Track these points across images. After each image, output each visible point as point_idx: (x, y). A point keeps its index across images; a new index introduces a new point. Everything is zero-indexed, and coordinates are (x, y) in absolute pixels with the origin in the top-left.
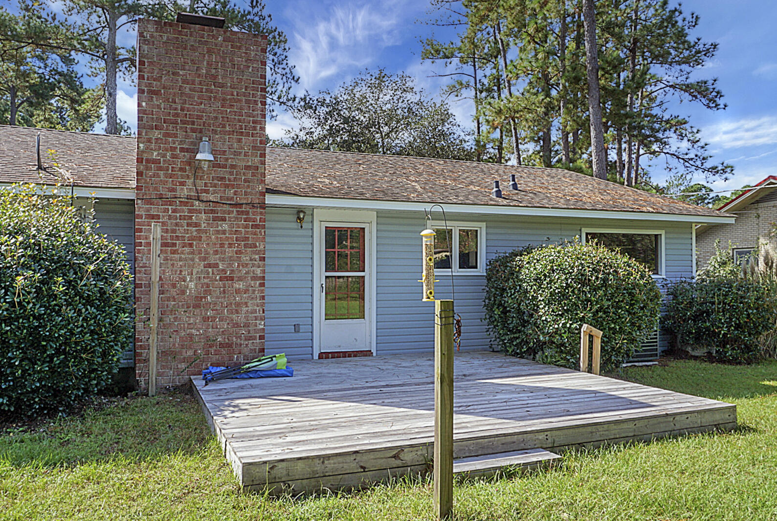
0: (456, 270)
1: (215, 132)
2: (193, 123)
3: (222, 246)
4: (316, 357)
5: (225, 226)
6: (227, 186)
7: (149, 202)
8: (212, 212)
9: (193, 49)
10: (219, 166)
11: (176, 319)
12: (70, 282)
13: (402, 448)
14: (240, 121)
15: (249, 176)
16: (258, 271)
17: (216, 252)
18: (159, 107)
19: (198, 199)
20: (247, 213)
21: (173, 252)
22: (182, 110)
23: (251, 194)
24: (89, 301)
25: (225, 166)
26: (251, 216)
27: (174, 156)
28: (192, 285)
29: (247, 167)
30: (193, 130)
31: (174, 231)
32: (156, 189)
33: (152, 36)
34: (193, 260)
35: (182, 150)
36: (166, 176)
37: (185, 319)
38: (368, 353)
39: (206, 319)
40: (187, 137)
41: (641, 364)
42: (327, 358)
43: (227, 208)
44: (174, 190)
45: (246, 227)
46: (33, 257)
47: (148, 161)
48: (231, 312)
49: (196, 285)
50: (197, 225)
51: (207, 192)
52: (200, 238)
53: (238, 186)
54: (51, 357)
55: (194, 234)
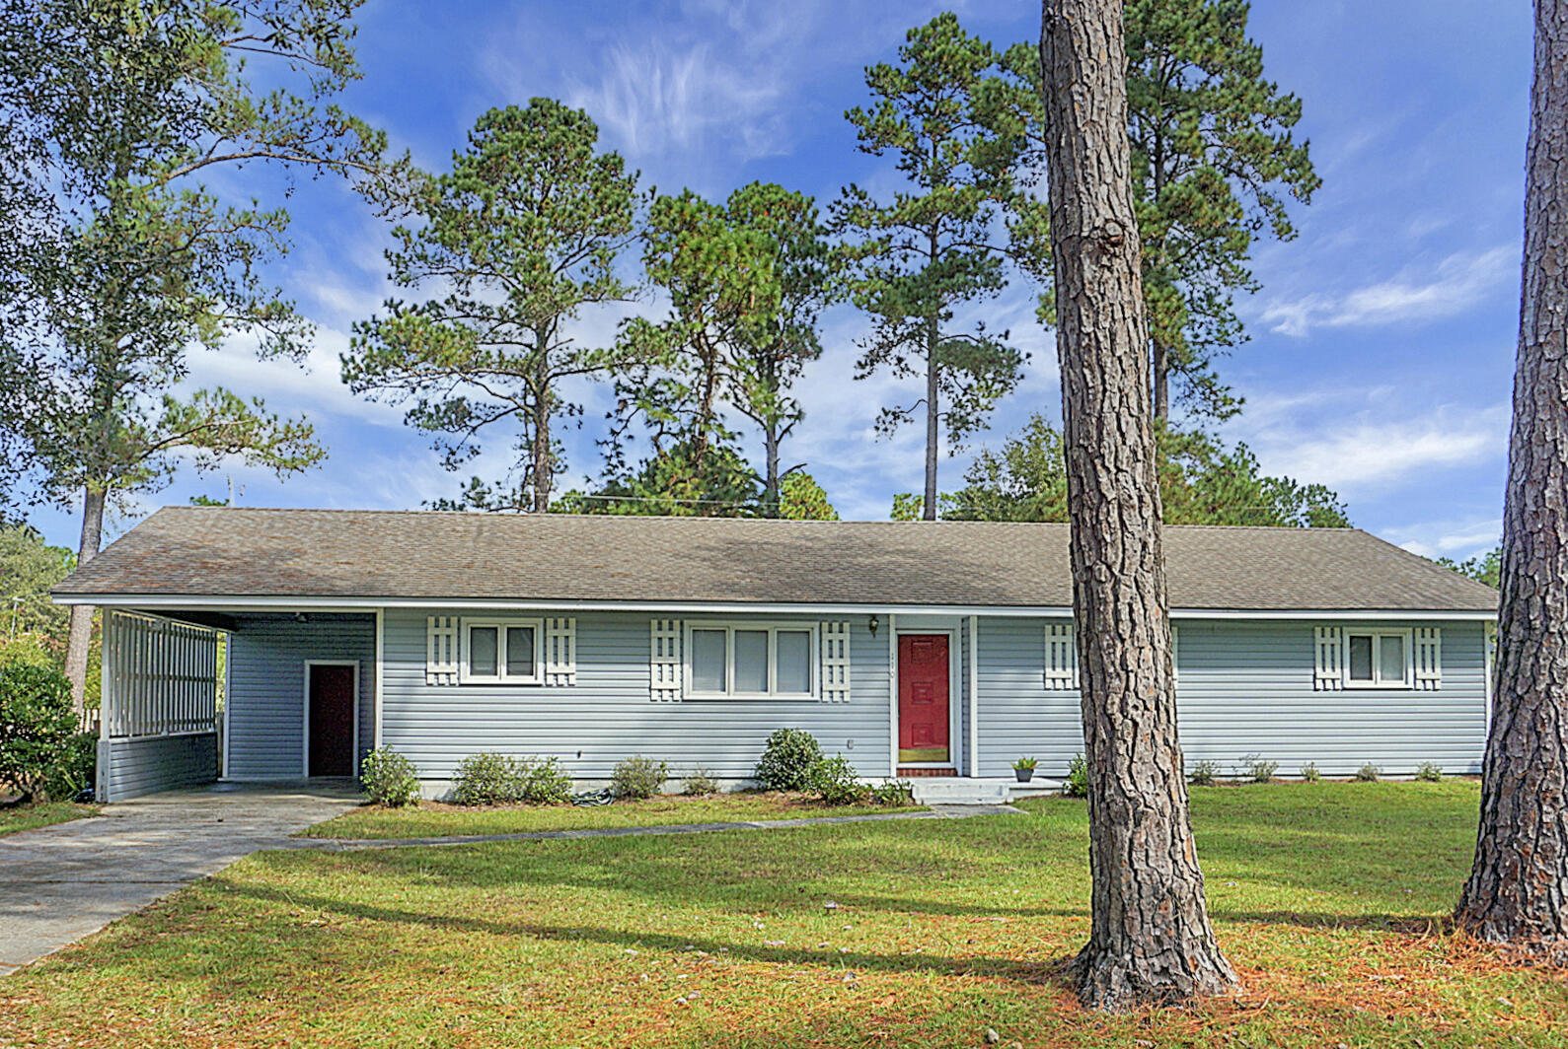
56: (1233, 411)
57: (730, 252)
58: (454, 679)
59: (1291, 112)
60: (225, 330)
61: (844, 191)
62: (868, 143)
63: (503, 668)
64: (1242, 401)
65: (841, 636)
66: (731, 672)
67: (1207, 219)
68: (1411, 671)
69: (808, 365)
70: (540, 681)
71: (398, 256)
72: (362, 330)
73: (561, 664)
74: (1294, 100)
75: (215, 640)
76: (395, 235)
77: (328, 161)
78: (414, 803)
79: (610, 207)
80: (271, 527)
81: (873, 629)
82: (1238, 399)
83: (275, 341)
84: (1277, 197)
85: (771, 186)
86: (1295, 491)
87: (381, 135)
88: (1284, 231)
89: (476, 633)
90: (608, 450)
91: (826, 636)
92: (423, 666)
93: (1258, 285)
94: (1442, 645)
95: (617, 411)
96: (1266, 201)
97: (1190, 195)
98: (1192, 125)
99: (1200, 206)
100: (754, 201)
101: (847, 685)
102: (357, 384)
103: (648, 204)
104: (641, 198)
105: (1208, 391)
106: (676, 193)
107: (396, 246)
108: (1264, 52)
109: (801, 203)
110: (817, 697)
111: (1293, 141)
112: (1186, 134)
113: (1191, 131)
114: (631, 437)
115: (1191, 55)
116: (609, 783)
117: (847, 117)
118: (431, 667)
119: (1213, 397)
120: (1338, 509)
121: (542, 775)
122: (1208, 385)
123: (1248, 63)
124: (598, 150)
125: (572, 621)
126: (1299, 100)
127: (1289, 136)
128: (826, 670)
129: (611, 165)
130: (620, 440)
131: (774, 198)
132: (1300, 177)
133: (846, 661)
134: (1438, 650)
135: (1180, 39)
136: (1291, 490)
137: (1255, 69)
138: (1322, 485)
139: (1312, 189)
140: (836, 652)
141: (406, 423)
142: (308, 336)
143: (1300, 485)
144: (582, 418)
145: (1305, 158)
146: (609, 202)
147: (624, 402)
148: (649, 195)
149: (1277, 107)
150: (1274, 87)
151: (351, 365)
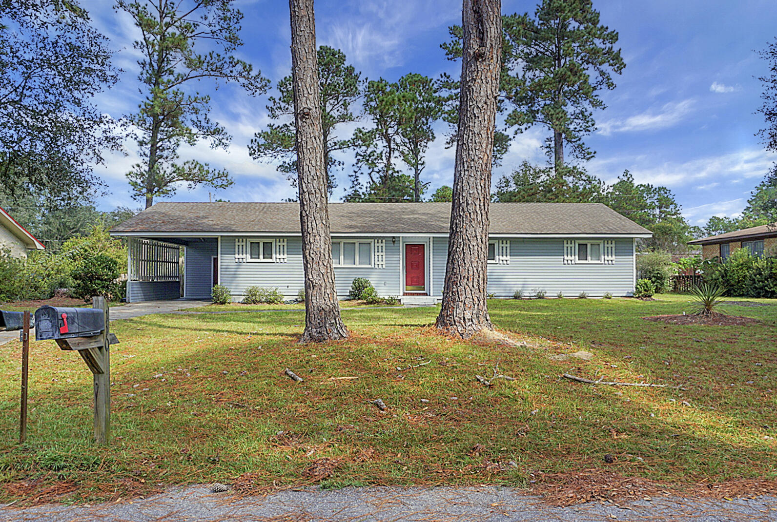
56: (592, 157)
57: (395, 101)
58: (244, 260)
59: (614, 37)
60: (197, 139)
61: (441, 75)
62: (450, 57)
63: (261, 256)
64: (595, 153)
65: (382, 245)
66: (342, 257)
67: (572, 82)
68: (603, 257)
69: (430, 143)
70: (274, 261)
71: (271, 108)
72: (258, 136)
73: (282, 255)
74: (615, 33)
75: (179, 249)
76: (270, 100)
77: (231, 76)
78: (229, 303)
79: (348, 86)
80: (192, 208)
81: (394, 242)
82: (593, 152)
83: (217, 142)
84: (607, 72)
85: (416, 74)
86: (652, 189)
87: (250, 66)
88: (611, 85)
89: (253, 245)
90: (353, 179)
91: (376, 245)
92: (233, 256)
93: (606, 106)
94: (615, 247)
95: (356, 163)
96: (602, 73)
97: (566, 72)
98: (569, 45)
99: (569, 77)
100: (409, 80)
101: (384, 263)
102: (254, 156)
103: (365, 85)
104: (362, 82)
105: (581, 150)
106: (377, 79)
107: (271, 104)
108: (600, 14)
109: (427, 81)
110: (373, 267)
111: (613, 50)
112: (566, 49)
113: (568, 47)
114: (362, 173)
115: (567, 17)
116: (297, 297)
117: (441, 46)
118: (237, 256)
119: (583, 152)
120: (671, 197)
121: (274, 294)
122: (581, 147)
123: (593, 19)
124: (347, 64)
125: (285, 240)
126: (617, 33)
127: (612, 47)
128: (376, 257)
129: (350, 70)
130: (358, 174)
131: (416, 79)
132: (616, 64)
133: (384, 254)
134: (613, 249)
135: (563, 11)
136: (651, 189)
137: (596, 21)
138: (664, 187)
139: (622, 68)
140: (380, 250)
141: (277, 170)
142: (229, 140)
143: (654, 186)
144: (344, 166)
145: (619, 56)
146: (347, 84)
147: (358, 160)
148: (365, 81)
149: (608, 36)
150: (607, 28)
151: (252, 150)
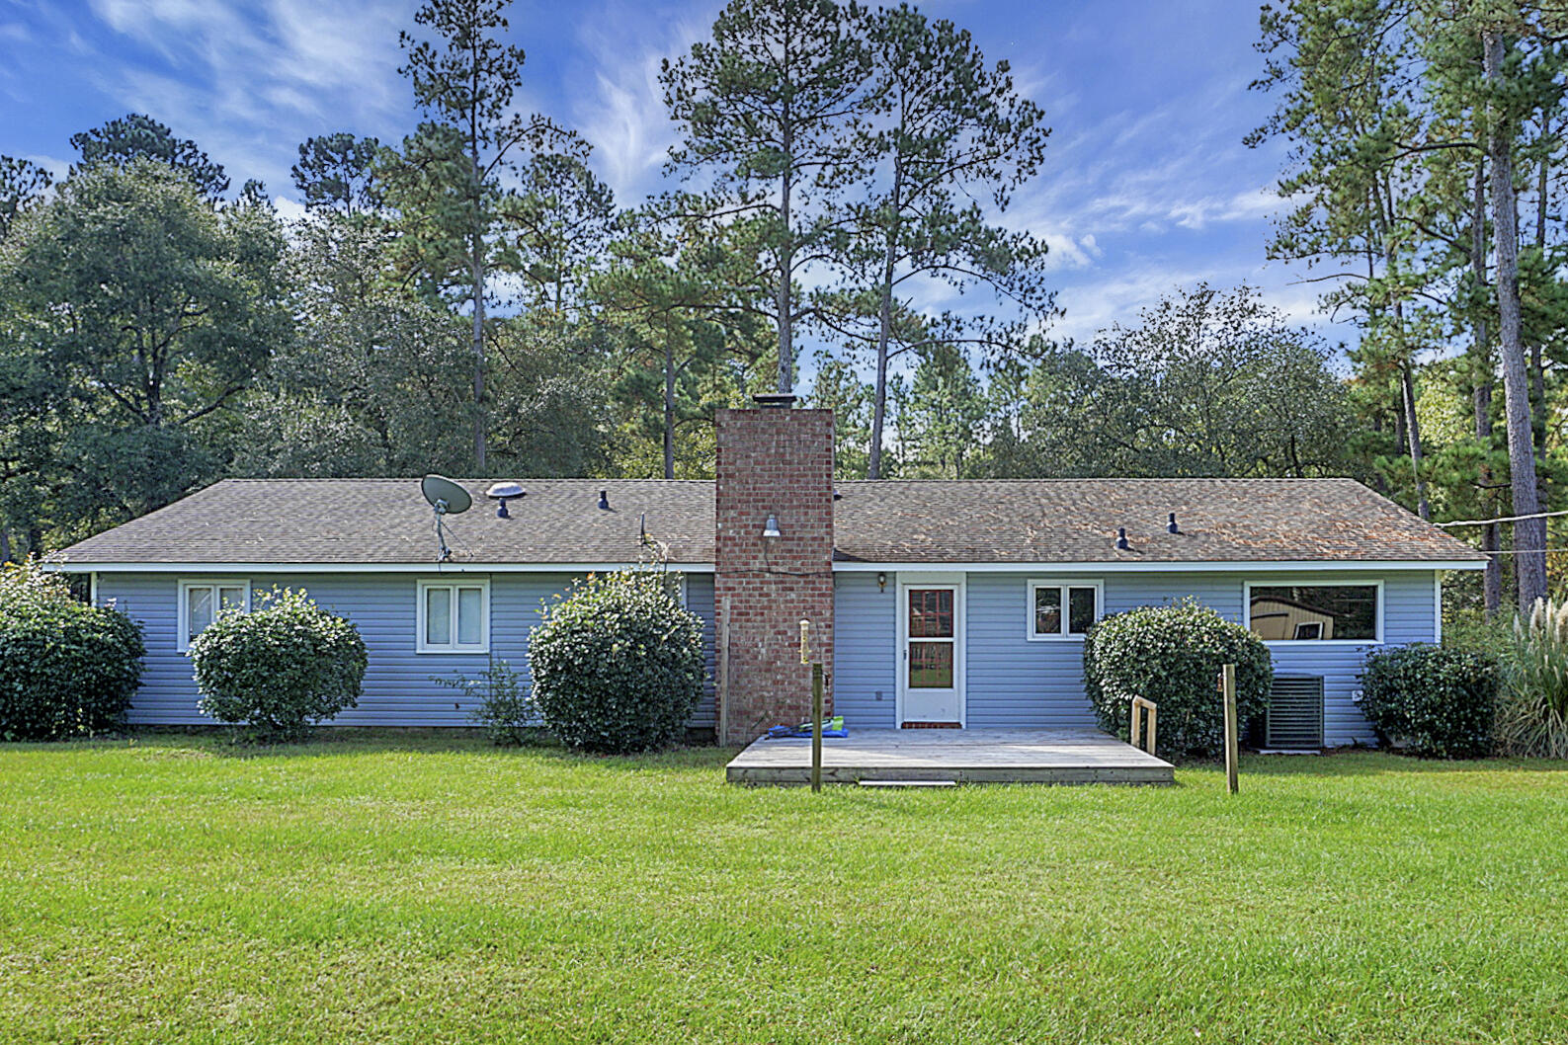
0: (1065, 634)
1: (783, 507)
2: (764, 501)
3: (790, 614)
4: (899, 726)
5: (793, 596)
6: (795, 558)
7: (726, 575)
8: (782, 582)
9: (764, 431)
10: (788, 539)
11: (749, 682)
12: (650, 648)
13: (837, 769)
14: (806, 495)
15: (816, 547)
16: (824, 639)
17: (785, 621)
18: (734, 489)
19: (769, 571)
20: (814, 583)
21: (748, 621)
22: (754, 489)
23: (817, 564)
24: (664, 663)
25: (793, 539)
26: (818, 585)
27: (746, 533)
28: (763, 651)
29: (814, 539)
30: (764, 508)
31: (747, 601)
32: (732, 564)
33: (728, 425)
34: (764, 627)
35: (754, 526)
36: (742, 551)
37: (757, 681)
38: (958, 725)
39: (775, 682)
40: (758, 514)
41: (1291, 752)
42: (910, 728)
43: (795, 578)
44: (747, 564)
45: (813, 596)
46: (626, 629)
47: (725, 538)
48: (798, 676)
49: (767, 651)
50: (768, 595)
51: (777, 564)
52: (770, 608)
53: (806, 558)
54: (637, 704)
55: (766, 603)
